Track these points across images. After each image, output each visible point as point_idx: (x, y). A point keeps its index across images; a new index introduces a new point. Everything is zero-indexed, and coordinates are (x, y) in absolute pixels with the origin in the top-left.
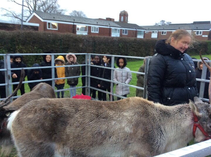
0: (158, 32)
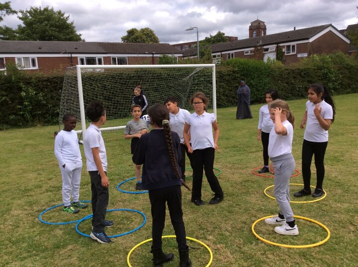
0: (221, 54)
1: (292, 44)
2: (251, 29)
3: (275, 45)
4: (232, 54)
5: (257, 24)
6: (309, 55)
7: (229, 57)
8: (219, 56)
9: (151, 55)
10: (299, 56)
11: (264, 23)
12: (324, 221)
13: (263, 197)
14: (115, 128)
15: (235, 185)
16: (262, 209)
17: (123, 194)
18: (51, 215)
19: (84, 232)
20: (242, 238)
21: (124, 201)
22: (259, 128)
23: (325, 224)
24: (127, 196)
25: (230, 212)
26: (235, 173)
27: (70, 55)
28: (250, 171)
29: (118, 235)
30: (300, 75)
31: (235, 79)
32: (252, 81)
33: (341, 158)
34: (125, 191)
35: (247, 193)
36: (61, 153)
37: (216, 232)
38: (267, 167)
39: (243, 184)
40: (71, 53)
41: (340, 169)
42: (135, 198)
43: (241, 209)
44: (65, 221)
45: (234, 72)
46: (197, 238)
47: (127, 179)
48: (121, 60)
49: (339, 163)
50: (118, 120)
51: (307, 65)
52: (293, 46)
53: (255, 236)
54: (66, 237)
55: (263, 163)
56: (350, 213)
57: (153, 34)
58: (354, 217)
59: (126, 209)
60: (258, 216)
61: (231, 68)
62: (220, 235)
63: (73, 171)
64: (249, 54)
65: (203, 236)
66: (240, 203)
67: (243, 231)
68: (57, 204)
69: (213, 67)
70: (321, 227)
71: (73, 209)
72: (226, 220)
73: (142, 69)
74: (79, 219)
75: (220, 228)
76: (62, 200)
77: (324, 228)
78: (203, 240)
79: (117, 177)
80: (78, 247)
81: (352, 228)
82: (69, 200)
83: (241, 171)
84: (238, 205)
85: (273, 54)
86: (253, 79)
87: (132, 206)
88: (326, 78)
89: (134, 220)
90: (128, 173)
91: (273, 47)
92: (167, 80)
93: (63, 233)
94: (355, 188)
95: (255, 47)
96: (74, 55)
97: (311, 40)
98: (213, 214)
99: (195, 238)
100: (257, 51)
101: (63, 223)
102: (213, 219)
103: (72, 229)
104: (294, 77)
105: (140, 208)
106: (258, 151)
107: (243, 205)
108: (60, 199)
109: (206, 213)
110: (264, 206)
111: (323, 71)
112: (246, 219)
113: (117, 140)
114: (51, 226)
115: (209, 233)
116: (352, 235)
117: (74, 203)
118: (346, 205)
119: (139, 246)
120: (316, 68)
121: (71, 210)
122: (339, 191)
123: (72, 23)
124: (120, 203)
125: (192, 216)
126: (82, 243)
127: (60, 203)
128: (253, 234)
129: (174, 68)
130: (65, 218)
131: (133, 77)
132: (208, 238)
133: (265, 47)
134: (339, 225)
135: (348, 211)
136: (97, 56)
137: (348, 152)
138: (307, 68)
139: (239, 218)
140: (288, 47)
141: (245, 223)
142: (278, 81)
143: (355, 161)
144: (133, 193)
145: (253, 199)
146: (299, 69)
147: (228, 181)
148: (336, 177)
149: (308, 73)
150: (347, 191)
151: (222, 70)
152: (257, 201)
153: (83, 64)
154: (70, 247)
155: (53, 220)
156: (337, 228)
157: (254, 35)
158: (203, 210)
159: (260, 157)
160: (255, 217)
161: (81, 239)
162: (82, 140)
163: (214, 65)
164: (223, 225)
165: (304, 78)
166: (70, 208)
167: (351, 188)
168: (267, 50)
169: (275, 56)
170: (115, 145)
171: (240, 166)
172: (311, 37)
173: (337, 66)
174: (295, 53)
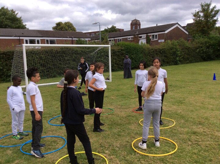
1: (155, 34)
2: (132, 25)
3: (146, 35)
4: (121, 39)
5: (135, 22)
6: (165, 41)
7: (119, 41)
8: (113, 40)
9: (71, 39)
10: (159, 41)
11: (139, 21)
12: (174, 139)
13: (139, 126)
14: (47, 84)
15: (122, 119)
16: (138, 133)
17: (52, 126)
18: (4, 141)
19: (26, 152)
20: (126, 151)
21: (52, 131)
22: (135, 84)
23: (174, 141)
24: (55, 127)
25: (118, 135)
26: (122, 111)
27: (18, 38)
28: (131, 110)
29: (48, 153)
30: (160, 52)
31: (122, 54)
32: (132, 56)
33: (184, 101)
34: (53, 124)
35: (129, 123)
36: (12, 100)
37: (111, 148)
38: (141, 107)
39: (127, 118)
40: (19, 36)
41: (183, 108)
42: (60, 129)
43: (125, 133)
44: (13, 144)
45: (122, 50)
46: (99, 153)
47: (55, 117)
48: (52, 41)
49: (182, 104)
50: (50, 79)
51: (164, 46)
52: (156, 36)
53: (134, 150)
54: (14, 155)
55: (139, 105)
56: (189, 134)
57: (73, 26)
58: (191, 136)
59: (54, 136)
60: (136, 137)
61: (120, 48)
62: (113, 150)
63: (19, 112)
64: (131, 39)
65: (102, 151)
66: (125, 130)
67: (126, 147)
68: (8, 133)
69: (109, 47)
70: (172, 143)
71: (19, 137)
72: (116, 141)
73: (65, 47)
74: (23, 143)
75: (113, 146)
76: (11, 131)
77: (174, 143)
78: (102, 153)
79: (48, 115)
80: (22, 161)
81: (190, 143)
82: (16, 131)
83: (126, 110)
84: (124, 131)
85: (144, 39)
86: (133, 55)
87: (58, 134)
88: (175, 54)
89: (59, 143)
90: (56, 113)
91: (144, 36)
92: (81, 54)
93: (12, 152)
94: (192, 119)
95: (134, 35)
96: (21, 38)
97: (166, 32)
98: (109, 137)
99: (97, 153)
100: (135, 37)
101: (12, 146)
102: (109, 140)
103: (18, 150)
104: (157, 54)
105: (63, 135)
106: (136, 98)
107: (126, 131)
108: (11, 130)
109: (104, 137)
110: (139, 131)
111: (173, 50)
112: (129, 140)
113: (48, 92)
114: (4, 148)
115: (106, 149)
116: (190, 147)
117: (20, 133)
118: (186, 129)
119: (62, 159)
120: (169, 48)
121: (18, 137)
122: (183, 121)
123: (21, 18)
124: (50, 132)
125: (96, 139)
126: (24, 158)
127: (10, 133)
128: (133, 149)
129: (85, 47)
130: (14, 143)
131: (59, 52)
132: (106, 152)
133: (140, 36)
134: (183, 141)
135: (187, 133)
136: (36, 39)
137: (187, 98)
138: (164, 49)
139: (124, 139)
140: (153, 36)
141: (128, 142)
142: (147, 56)
143: (191, 103)
144: (59, 126)
145: (133, 127)
146: (159, 49)
147: (118, 117)
148: (181, 113)
149: (165, 51)
150: (187, 121)
151: (115, 49)
152: (135, 128)
153: (27, 43)
154: (17, 162)
155: (6, 144)
156: (181, 143)
157: (134, 28)
158: (103, 135)
159: (137, 101)
160: (134, 138)
161: (24, 156)
162: (26, 92)
163: (110, 45)
164: (114, 144)
165: (162, 54)
166: (17, 136)
167: (189, 119)
168: (141, 37)
169: (146, 41)
170: (47, 95)
171: (125, 107)
172: (166, 30)
173: (181, 47)
174: (157, 39)
